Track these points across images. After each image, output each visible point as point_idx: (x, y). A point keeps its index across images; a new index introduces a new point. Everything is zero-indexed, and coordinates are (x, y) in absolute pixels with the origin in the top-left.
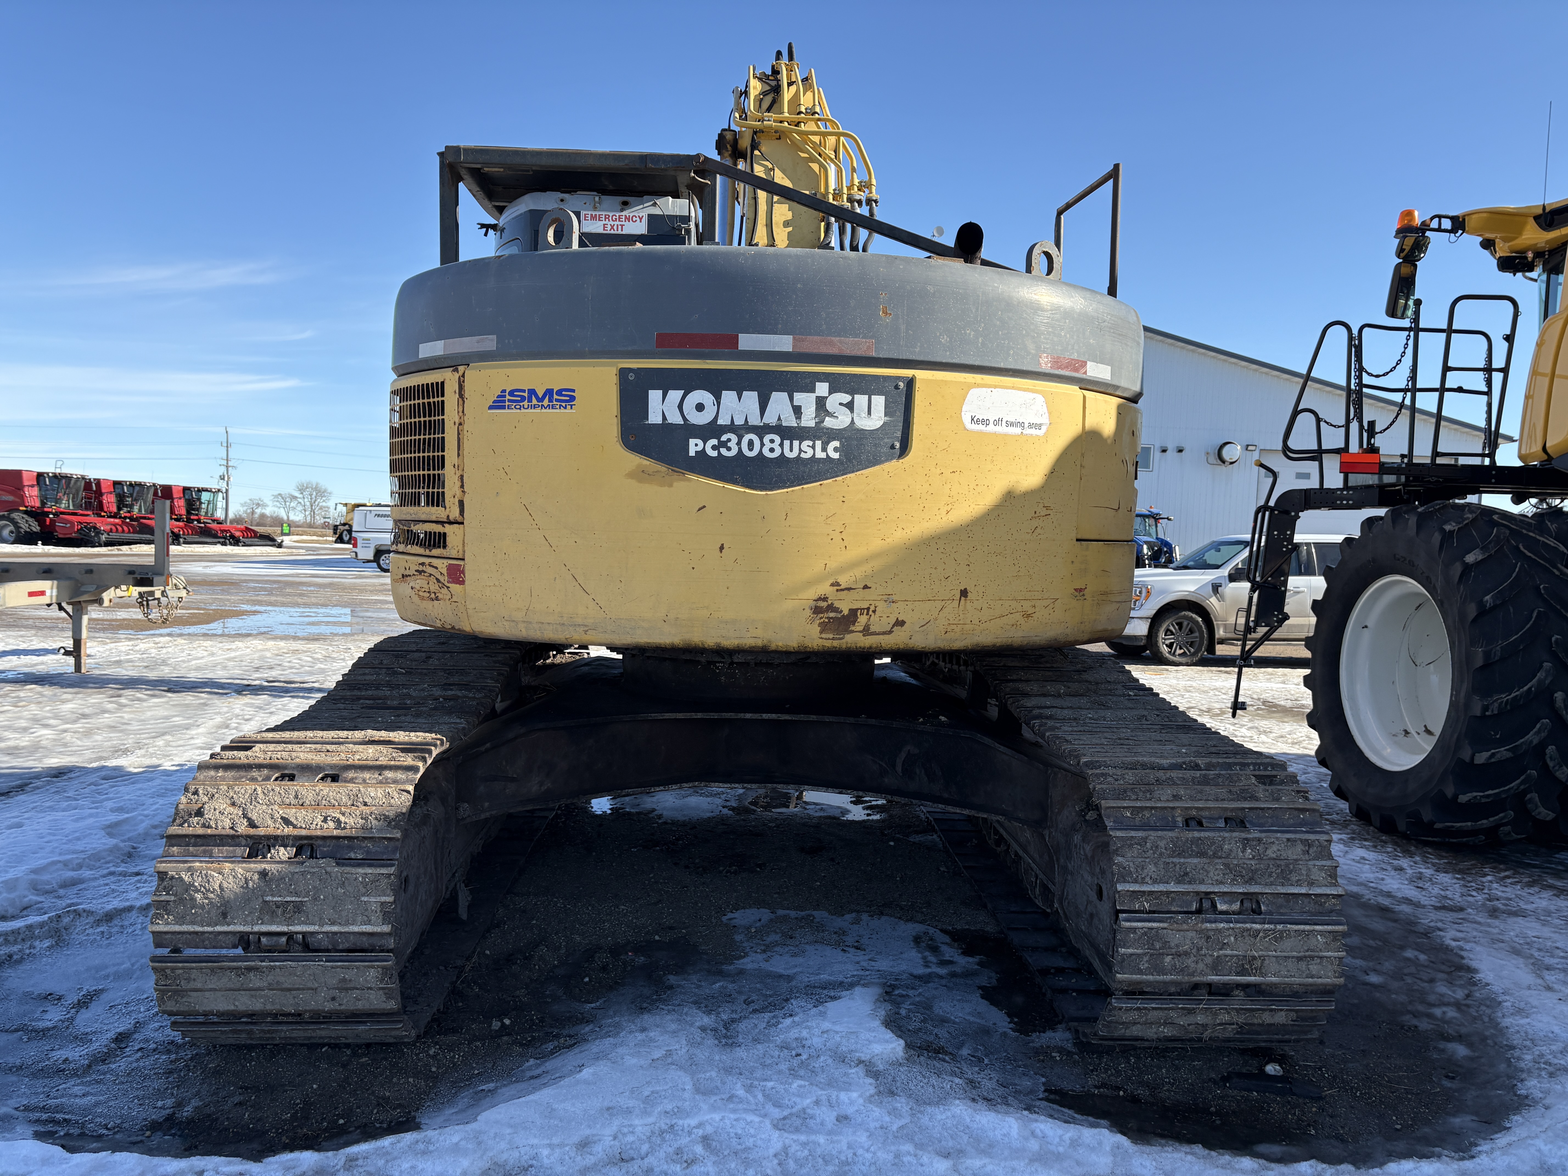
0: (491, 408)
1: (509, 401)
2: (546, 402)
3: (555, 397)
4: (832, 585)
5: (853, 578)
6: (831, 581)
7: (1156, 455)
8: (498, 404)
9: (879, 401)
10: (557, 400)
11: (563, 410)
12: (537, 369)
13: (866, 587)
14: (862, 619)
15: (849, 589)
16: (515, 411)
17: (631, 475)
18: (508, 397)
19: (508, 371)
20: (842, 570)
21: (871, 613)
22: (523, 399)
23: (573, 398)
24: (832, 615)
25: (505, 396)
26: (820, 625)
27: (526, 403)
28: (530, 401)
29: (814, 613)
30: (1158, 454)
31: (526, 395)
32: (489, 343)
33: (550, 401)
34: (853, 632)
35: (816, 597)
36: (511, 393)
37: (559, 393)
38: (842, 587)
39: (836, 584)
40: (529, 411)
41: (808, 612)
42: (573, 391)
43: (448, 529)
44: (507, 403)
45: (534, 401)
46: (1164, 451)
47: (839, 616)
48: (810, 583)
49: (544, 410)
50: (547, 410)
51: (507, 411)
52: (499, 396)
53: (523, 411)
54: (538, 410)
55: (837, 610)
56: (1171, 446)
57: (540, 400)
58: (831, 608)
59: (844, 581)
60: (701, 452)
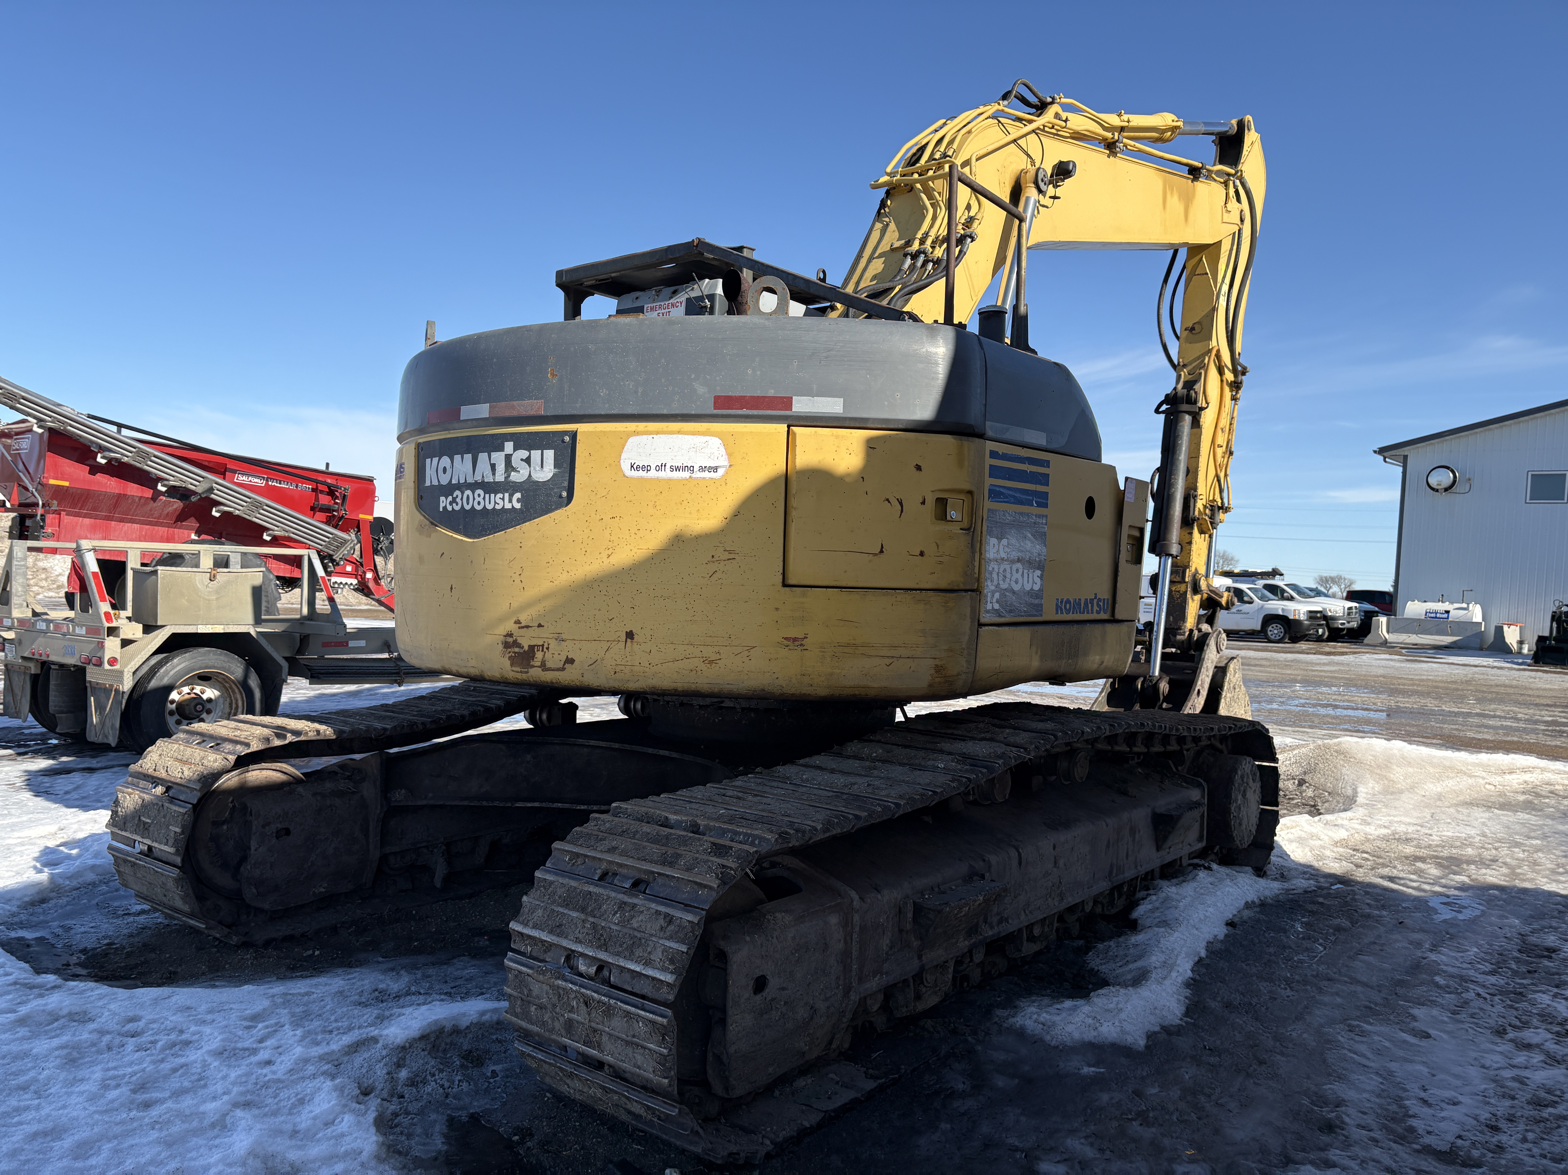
4: (516, 623)
5: (530, 617)
6: (515, 619)
9: (549, 454)
13: (540, 626)
14: (539, 655)
15: (527, 627)
20: (523, 608)
21: (545, 650)
24: (517, 650)
26: (510, 658)
29: (505, 647)
34: (533, 666)
35: (505, 633)
38: (523, 625)
39: (518, 622)
41: (501, 647)
47: (522, 651)
48: (501, 620)
55: (519, 646)
58: (516, 644)
59: (524, 618)
60: (445, 508)
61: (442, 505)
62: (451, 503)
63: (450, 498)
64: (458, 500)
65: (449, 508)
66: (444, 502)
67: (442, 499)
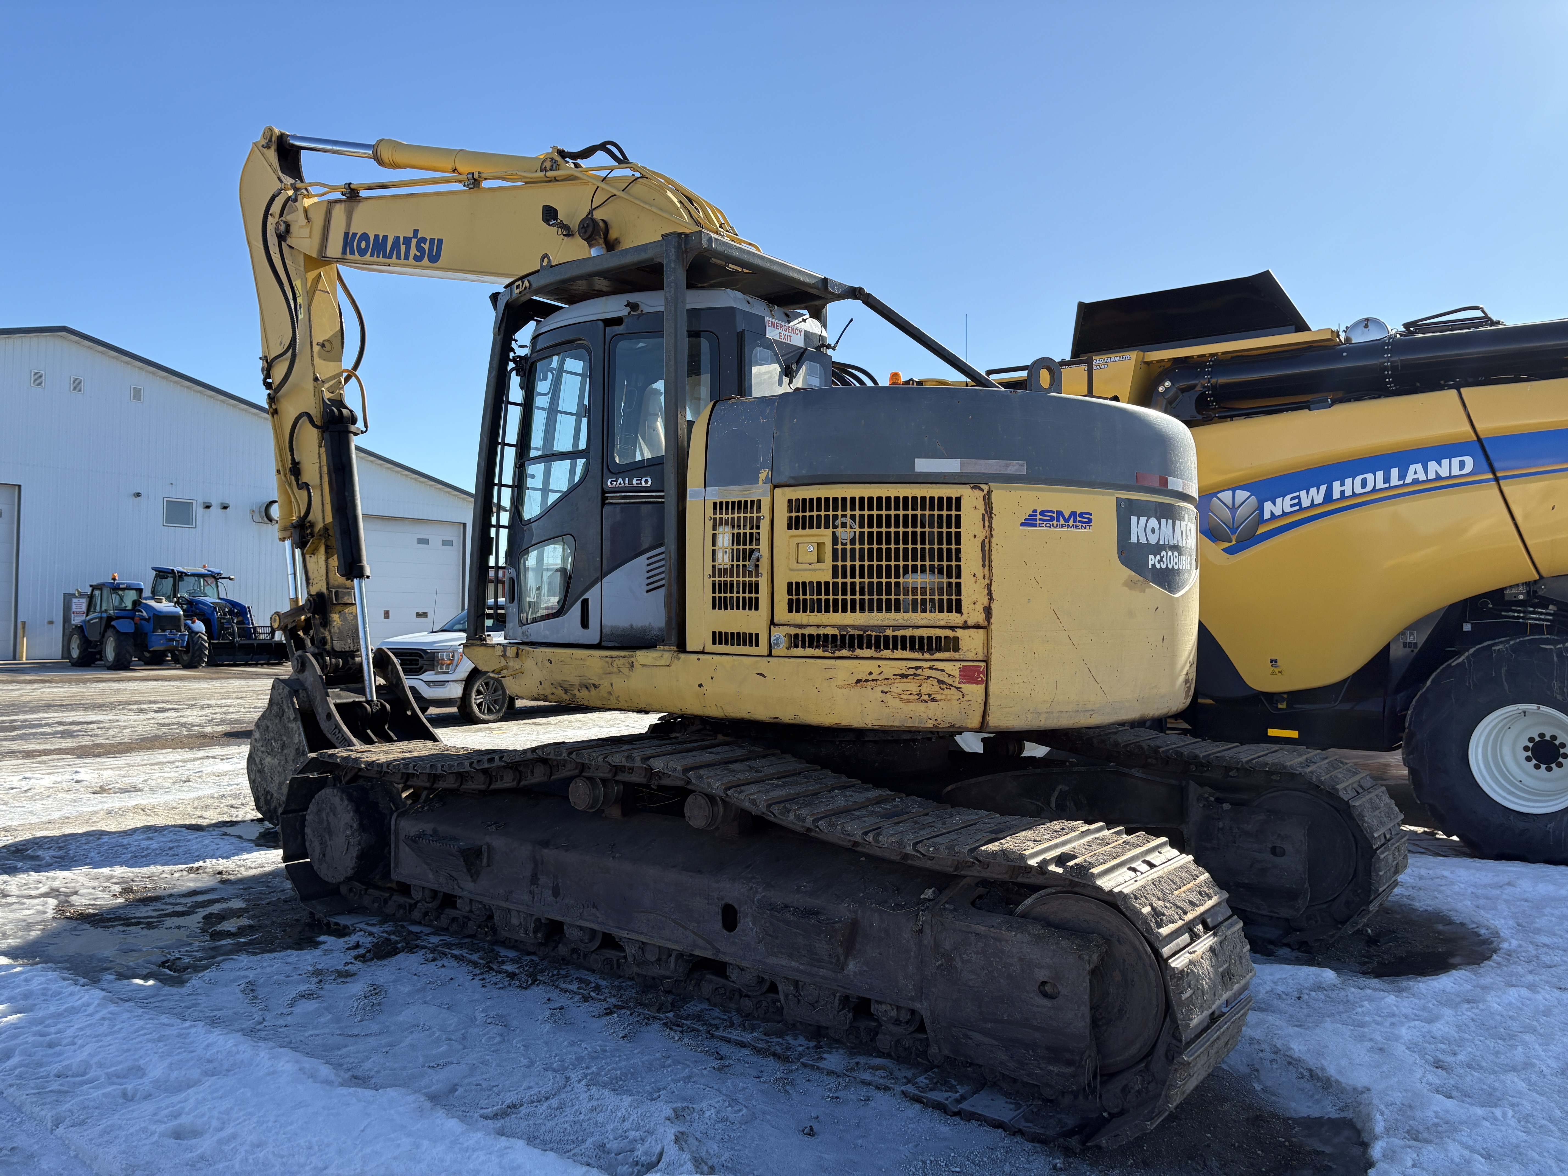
0: (1022, 525)
1: (1040, 519)
2: (1071, 523)
3: (1078, 518)
4: (1189, 663)
6: (1189, 660)
7: (199, 512)
8: (1030, 521)
10: (1079, 521)
11: (1083, 530)
12: (1064, 494)
16: (1045, 528)
17: (1126, 584)
18: (1039, 516)
19: (1039, 494)
20: (1191, 651)
22: (1052, 519)
23: (1090, 521)
25: (1036, 516)
26: (1185, 693)
27: (1055, 523)
28: (1058, 521)
30: (201, 510)
31: (1055, 515)
32: (1020, 467)
33: (1074, 521)
36: (1042, 513)
37: (1081, 515)
40: (1058, 529)
42: (1090, 514)
43: (960, 633)
44: (1038, 522)
45: (1062, 522)
46: (208, 507)
49: (1069, 529)
50: (1072, 530)
51: (1038, 528)
52: (1030, 515)
53: (1052, 529)
54: (1065, 529)
56: (215, 502)
57: (1067, 520)
60: (1154, 565)
61: (1151, 563)
62: (1159, 562)
63: (1158, 557)
64: (1164, 559)
65: (1158, 566)
66: (1152, 560)
67: (1151, 557)
